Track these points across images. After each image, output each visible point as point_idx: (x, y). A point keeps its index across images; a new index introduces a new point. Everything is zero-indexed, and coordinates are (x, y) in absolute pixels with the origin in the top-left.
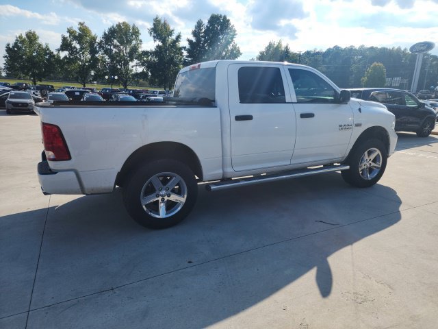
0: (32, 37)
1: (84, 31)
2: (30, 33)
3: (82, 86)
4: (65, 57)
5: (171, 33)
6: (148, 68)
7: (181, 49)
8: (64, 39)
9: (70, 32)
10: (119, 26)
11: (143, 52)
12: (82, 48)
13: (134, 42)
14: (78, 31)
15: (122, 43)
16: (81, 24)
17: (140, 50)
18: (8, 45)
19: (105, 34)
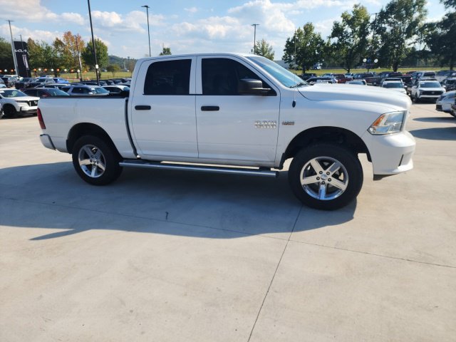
0: (308, 28)
1: (359, 13)
2: (308, 25)
3: (346, 72)
11: (425, 24)
12: (353, 32)
14: (352, 14)
15: (400, 17)
16: (356, 6)
17: (422, 23)
18: (289, 39)
19: (382, 11)
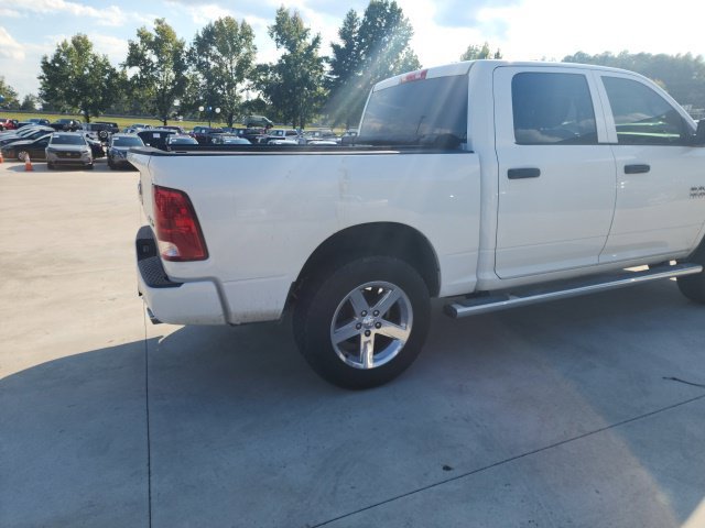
0: (81, 45)
1: (164, 34)
2: (79, 38)
3: (162, 124)
4: (135, 77)
5: (304, 34)
6: (267, 92)
7: (320, 60)
8: (133, 47)
9: (143, 36)
10: (220, 24)
11: (258, 66)
12: (161, 62)
13: (244, 50)
14: (155, 34)
15: (224, 51)
16: (159, 22)
17: (254, 63)
18: (45, 58)
19: (198, 38)
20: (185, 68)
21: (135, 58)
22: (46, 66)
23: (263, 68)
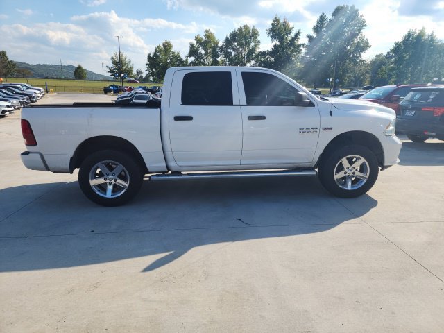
0: (167, 47)
1: (209, 36)
2: (166, 43)
4: (192, 62)
5: (290, 31)
7: (299, 46)
8: (192, 46)
9: (198, 39)
10: (240, 29)
11: (260, 52)
12: (206, 53)
13: (252, 44)
14: (204, 38)
15: (241, 45)
16: (207, 31)
17: (258, 51)
18: (150, 54)
19: (227, 38)
20: (218, 56)
21: (193, 52)
22: (150, 58)
23: (263, 54)
